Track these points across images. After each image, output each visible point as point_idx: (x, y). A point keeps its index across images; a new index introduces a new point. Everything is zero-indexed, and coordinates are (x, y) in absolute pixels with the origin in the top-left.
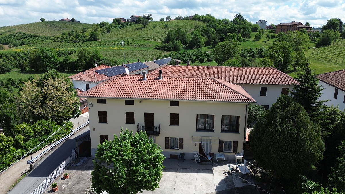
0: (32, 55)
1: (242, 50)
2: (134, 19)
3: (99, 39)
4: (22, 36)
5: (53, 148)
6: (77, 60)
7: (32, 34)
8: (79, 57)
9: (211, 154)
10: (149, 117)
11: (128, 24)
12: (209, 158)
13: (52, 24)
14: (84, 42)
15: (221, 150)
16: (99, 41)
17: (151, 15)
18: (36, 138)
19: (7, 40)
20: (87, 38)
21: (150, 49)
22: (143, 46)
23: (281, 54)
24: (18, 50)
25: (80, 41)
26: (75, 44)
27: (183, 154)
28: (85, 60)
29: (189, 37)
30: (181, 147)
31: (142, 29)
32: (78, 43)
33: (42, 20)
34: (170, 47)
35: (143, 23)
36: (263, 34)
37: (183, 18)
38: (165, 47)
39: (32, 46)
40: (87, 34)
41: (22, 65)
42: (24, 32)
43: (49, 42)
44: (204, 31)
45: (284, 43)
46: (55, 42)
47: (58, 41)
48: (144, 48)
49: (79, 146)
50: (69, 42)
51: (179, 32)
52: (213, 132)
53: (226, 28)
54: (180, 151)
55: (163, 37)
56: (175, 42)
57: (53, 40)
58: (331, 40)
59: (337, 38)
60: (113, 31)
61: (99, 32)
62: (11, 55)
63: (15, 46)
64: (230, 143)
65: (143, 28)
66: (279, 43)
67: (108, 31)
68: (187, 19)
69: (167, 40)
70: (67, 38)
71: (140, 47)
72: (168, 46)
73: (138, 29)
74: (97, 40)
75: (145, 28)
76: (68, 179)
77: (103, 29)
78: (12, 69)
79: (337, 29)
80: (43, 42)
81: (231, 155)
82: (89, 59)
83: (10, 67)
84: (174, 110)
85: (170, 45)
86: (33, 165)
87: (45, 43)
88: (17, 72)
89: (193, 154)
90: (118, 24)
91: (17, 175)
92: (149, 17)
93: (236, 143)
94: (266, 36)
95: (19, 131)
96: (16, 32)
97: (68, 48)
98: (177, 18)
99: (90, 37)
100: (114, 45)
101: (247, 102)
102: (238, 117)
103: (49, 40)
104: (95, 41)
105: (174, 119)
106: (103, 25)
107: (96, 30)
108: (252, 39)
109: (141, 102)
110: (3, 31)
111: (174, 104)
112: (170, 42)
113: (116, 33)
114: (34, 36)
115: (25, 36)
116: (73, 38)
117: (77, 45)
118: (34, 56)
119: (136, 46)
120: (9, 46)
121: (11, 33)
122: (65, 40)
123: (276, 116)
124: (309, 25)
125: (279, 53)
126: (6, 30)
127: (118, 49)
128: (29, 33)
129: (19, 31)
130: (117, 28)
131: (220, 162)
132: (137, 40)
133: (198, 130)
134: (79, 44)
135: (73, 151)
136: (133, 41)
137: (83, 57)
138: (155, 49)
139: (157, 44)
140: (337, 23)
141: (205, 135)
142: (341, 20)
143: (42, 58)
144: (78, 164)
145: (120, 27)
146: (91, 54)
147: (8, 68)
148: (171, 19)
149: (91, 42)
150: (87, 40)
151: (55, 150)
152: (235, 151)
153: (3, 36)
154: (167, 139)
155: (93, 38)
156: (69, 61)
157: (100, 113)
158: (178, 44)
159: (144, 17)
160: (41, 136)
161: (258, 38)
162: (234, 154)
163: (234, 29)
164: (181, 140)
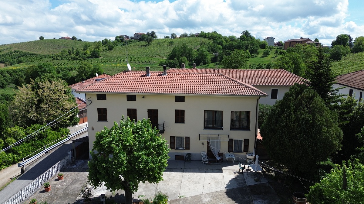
0: (29, 70)
1: (250, 65)
2: (138, 36)
3: (100, 57)
4: (20, 54)
5: (47, 152)
6: (77, 75)
7: (30, 52)
8: (79, 72)
9: (220, 154)
10: (153, 114)
11: (131, 41)
12: (218, 158)
13: (52, 43)
14: (85, 59)
15: (230, 150)
16: (100, 58)
17: (155, 32)
18: (29, 142)
19: (3, 59)
20: (88, 55)
21: (155, 66)
22: (147, 63)
23: (291, 65)
24: (14, 67)
25: (81, 58)
26: (75, 61)
27: (189, 155)
28: (85, 75)
29: (195, 54)
30: (188, 147)
31: (146, 47)
32: (78, 61)
33: (41, 38)
34: (175, 64)
35: (147, 41)
36: (271, 50)
37: (189, 36)
38: (170, 63)
39: (30, 63)
40: (88, 52)
41: (18, 80)
42: (21, 50)
43: (47, 60)
44: (210, 47)
45: (293, 54)
46: (54, 60)
47: (57, 59)
48: (148, 64)
49: (76, 148)
50: (69, 60)
51: (184, 49)
52: (222, 129)
53: (232, 44)
54: (187, 151)
55: (168, 54)
56: (181, 59)
57: (53, 58)
58: (342, 55)
59: (347, 53)
60: (116, 48)
61: (101, 49)
62: (6, 72)
63: (11, 64)
64: (240, 141)
65: (147, 45)
66: (288, 55)
67: (111, 49)
68: (192, 36)
69: (172, 57)
70: (66, 56)
71: (144, 64)
72: (173, 63)
73: (142, 46)
74: (98, 57)
75: (149, 45)
76: (63, 180)
77: (105, 47)
78: (7, 86)
79: (347, 44)
80: (42, 60)
81: (241, 155)
82: (89, 74)
83: (5, 83)
84: (180, 106)
85: (175, 61)
86: (24, 168)
87: (44, 61)
88: (12, 88)
89: (200, 155)
90: (121, 41)
91: (6, 180)
92: (153, 34)
93: (247, 141)
94: (275, 52)
95: (10, 134)
96: (13, 51)
97: (68, 65)
98: (182, 35)
99: (91, 55)
100: (117, 62)
101: (258, 96)
102: (248, 113)
103: (47, 58)
104: (96, 59)
105: (180, 116)
106: (105, 42)
107: (98, 48)
108: (260, 55)
109: (144, 97)
111: (180, 99)
112: (176, 58)
113: (118, 51)
114: (32, 54)
115: (23, 54)
116: (73, 55)
117: (77, 63)
118: (31, 72)
119: (139, 62)
120: (5, 64)
121: (7, 52)
122: (65, 58)
123: (289, 104)
124: (318, 41)
125: (289, 64)
126: (3, 49)
127: (121, 65)
128: (27, 51)
129: (16, 49)
130: (120, 45)
131: (230, 163)
132: (141, 57)
133: (205, 128)
134: (80, 62)
135: (69, 153)
136: (137, 58)
137: (83, 72)
138: (159, 65)
139: (161, 60)
140: (347, 39)
141: (214, 133)
142: (351, 36)
143: (39, 73)
144: (75, 166)
145: (123, 44)
146: (92, 68)
147: (3, 84)
148: (176, 37)
149: (92, 60)
150: (88, 58)
151: (49, 154)
152: (246, 150)
154: (172, 138)
155: (95, 55)
156: (68, 76)
157: (99, 110)
158: (183, 61)
159: (148, 34)
160: (35, 140)
161: (266, 54)
162: (245, 153)
163: (241, 45)
164: (187, 139)
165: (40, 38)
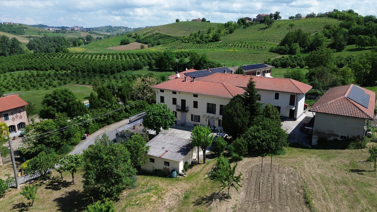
3: (220, 40)
4: (159, 36)
6: (189, 62)
7: (168, 34)
8: (190, 60)
9: (214, 127)
12: (212, 129)
14: (206, 43)
15: (219, 125)
16: (220, 42)
19: (148, 40)
20: (210, 39)
23: (368, 66)
24: (153, 49)
25: (203, 42)
26: (198, 45)
30: (199, 121)
32: (201, 44)
34: (285, 50)
35: (267, 23)
37: (316, 15)
38: (280, 50)
39: (165, 46)
40: (211, 36)
42: (161, 32)
43: (178, 43)
46: (182, 43)
47: (185, 42)
50: (194, 43)
52: (215, 114)
56: (292, 45)
57: (182, 41)
60: (236, 31)
61: (222, 33)
63: (153, 46)
65: (267, 28)
67: (231, 32)
69: (283, 43)
70: (193, 39)
73: (261, 29)
74: (218, 41)
76: (142, 126)
80: (174, 43)
84: (196, 99)
85: (286, 47)
86: (131, 120)
88: (147, 69)
90: (242, 24)
91: (124, 124)
92: (277, 15)
96: (155, 33)
97: (192, 49)
99: (212, 38)
103: (178, 41)
104: (216, 43)
105: (196, 105)
107: (219, 31)
109: (179, 93)
110: (146, 32)
111: (196, 96)
112: (287, 45)
113: (239, 35)
114: (168, 36)
115: (162, 36)
116: (198, 39)
117: (200, 46)
119: (251, 48)
120: (148, 45)
121: (151, 34)
122: (191, 41)
125: (365, 64)
126: (148, 31)
128: (165, 34)
129: (157, 32)
130: (241, 28)
132: (255, 41)
133: (207, 112)
136: (250, 43)
137: (193, 59)
138: (269, 51)
139: (272, 46)
141: (211, 115)
148: (301, 17)
149: (213, 43)
150: (209, 41)
151: (143, 116)
153: (145, 36)
154: (192, 115)
155: (216, 39)
157: (161, 97)
159: (271, 16)
164: (199, 116)
165: (176, 20)
